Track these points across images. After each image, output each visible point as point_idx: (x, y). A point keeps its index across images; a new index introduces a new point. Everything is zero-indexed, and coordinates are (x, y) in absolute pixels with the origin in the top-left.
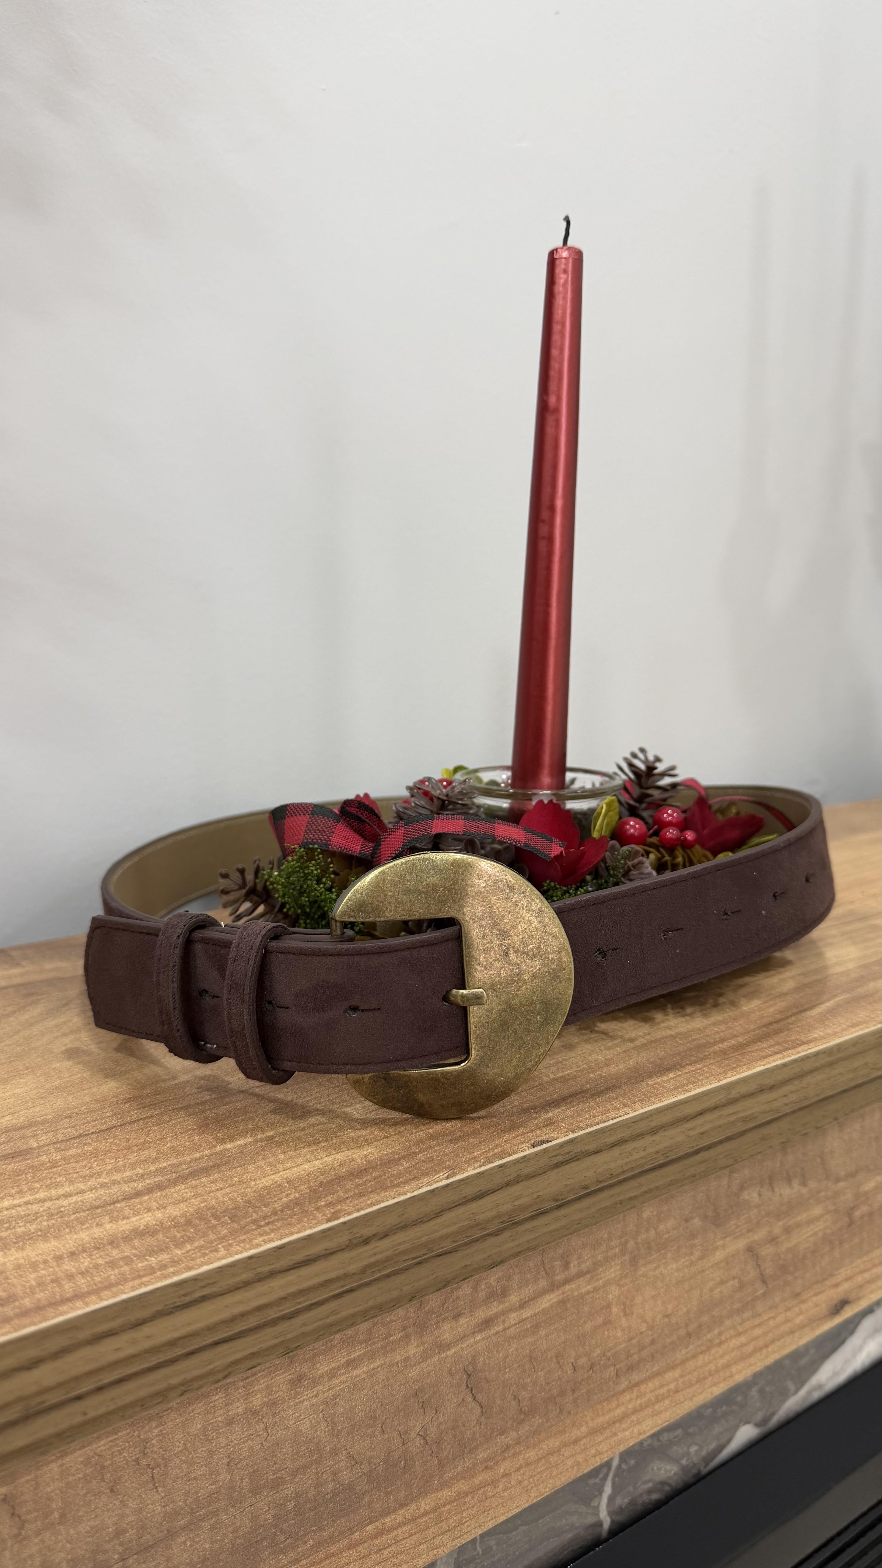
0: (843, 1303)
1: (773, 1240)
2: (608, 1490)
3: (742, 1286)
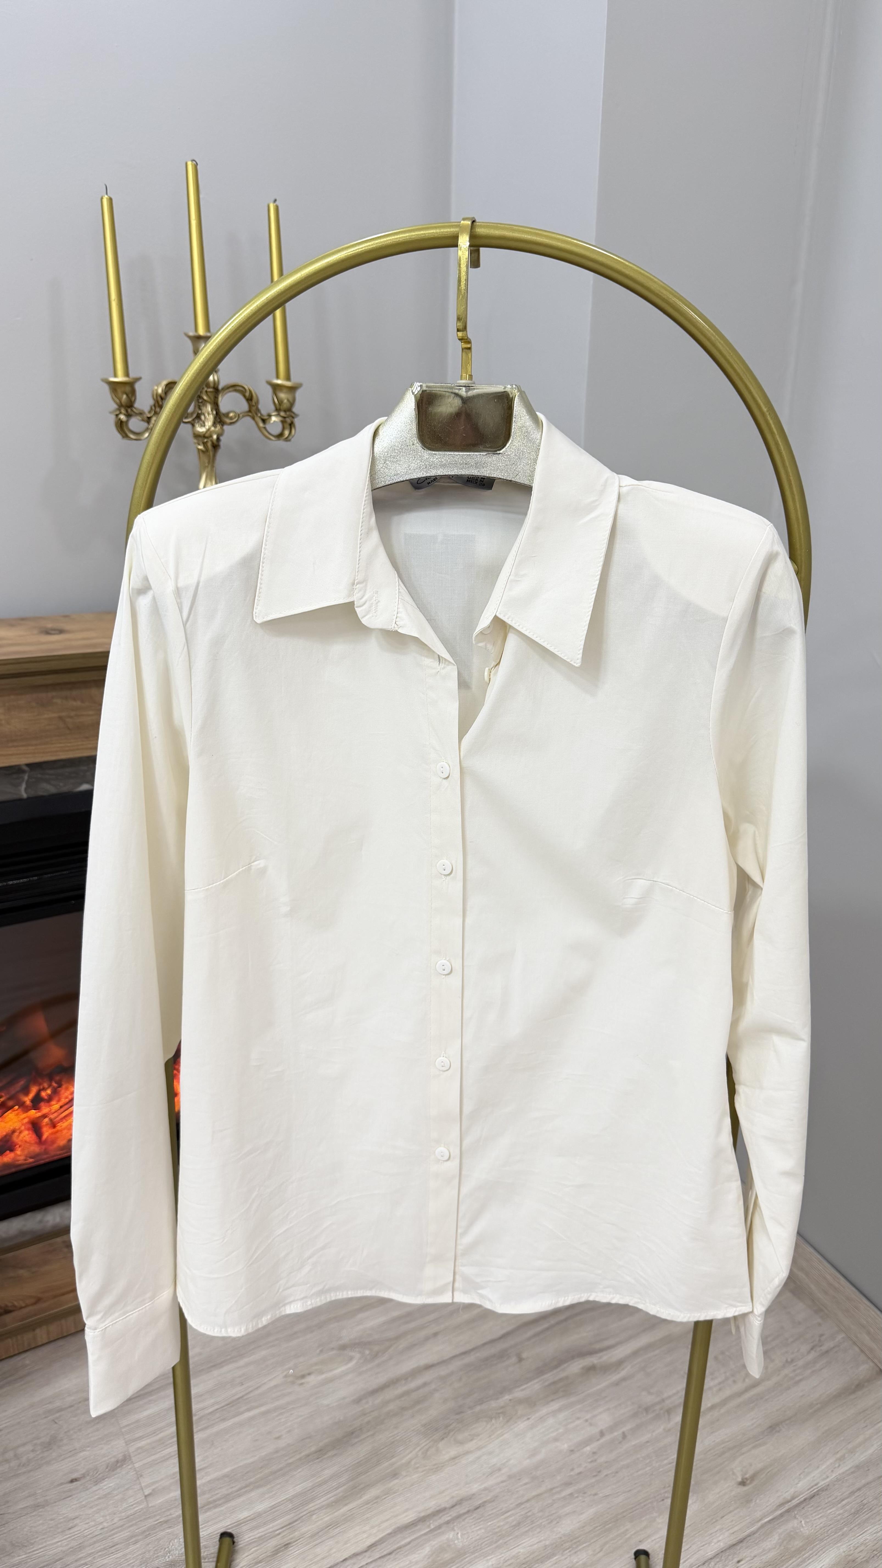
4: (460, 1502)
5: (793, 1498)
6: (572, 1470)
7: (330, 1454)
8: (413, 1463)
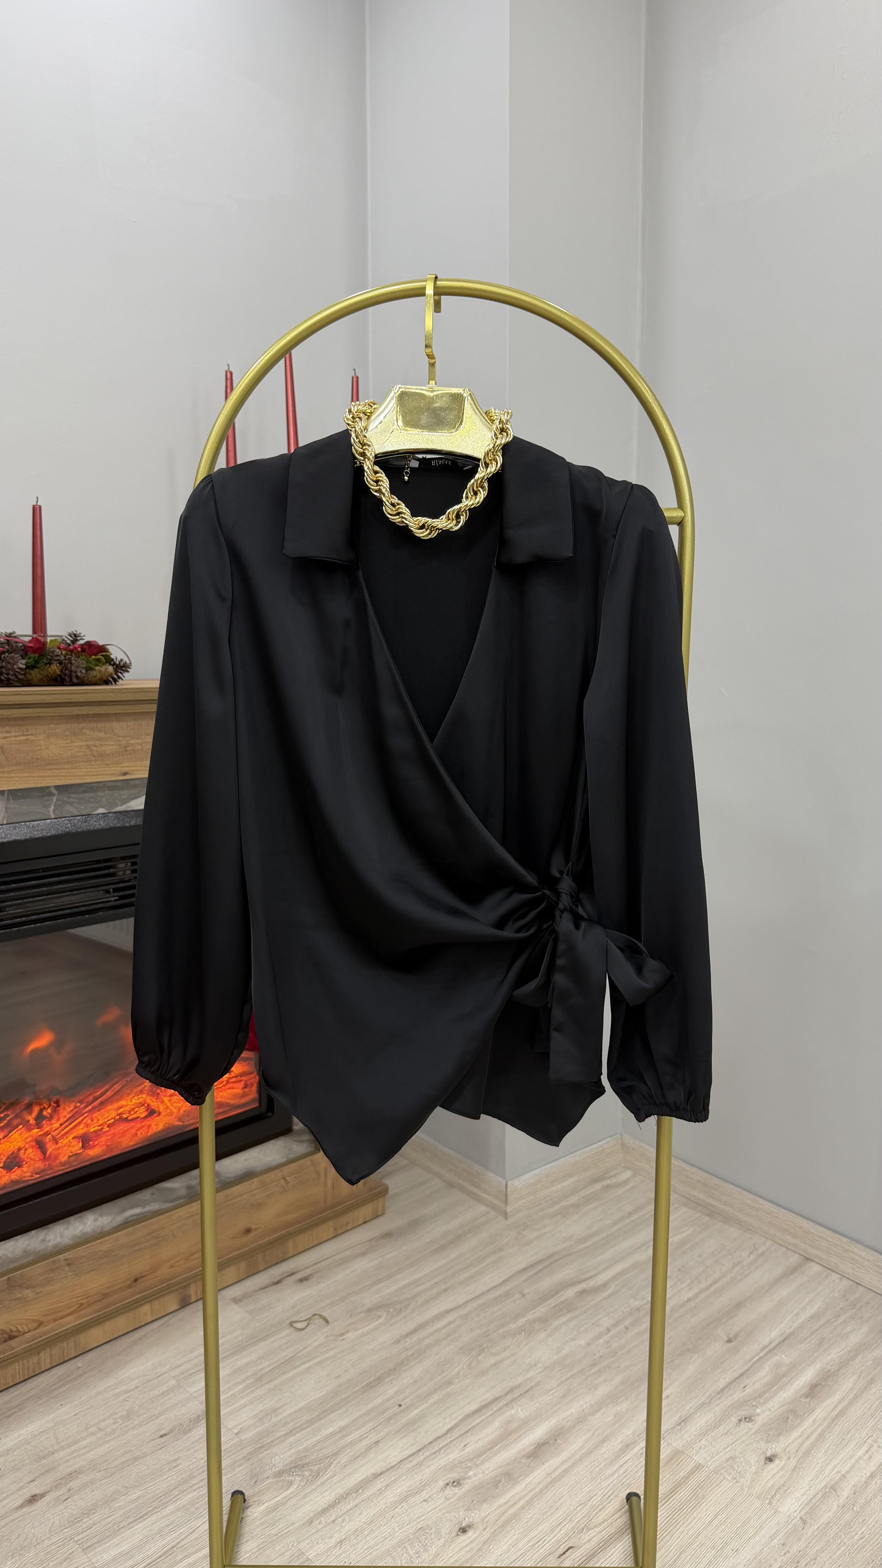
0: (125, 774)
1: (96, 746)
2: (52, 807)
3: (86, 755)
4: (511, 1390)
5: (770, 1344)
6: (594, 1355)
7: (389, 1379)
8: (461, 1373)
